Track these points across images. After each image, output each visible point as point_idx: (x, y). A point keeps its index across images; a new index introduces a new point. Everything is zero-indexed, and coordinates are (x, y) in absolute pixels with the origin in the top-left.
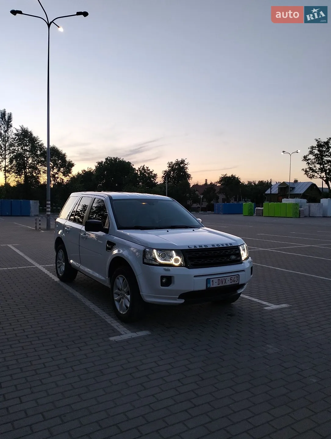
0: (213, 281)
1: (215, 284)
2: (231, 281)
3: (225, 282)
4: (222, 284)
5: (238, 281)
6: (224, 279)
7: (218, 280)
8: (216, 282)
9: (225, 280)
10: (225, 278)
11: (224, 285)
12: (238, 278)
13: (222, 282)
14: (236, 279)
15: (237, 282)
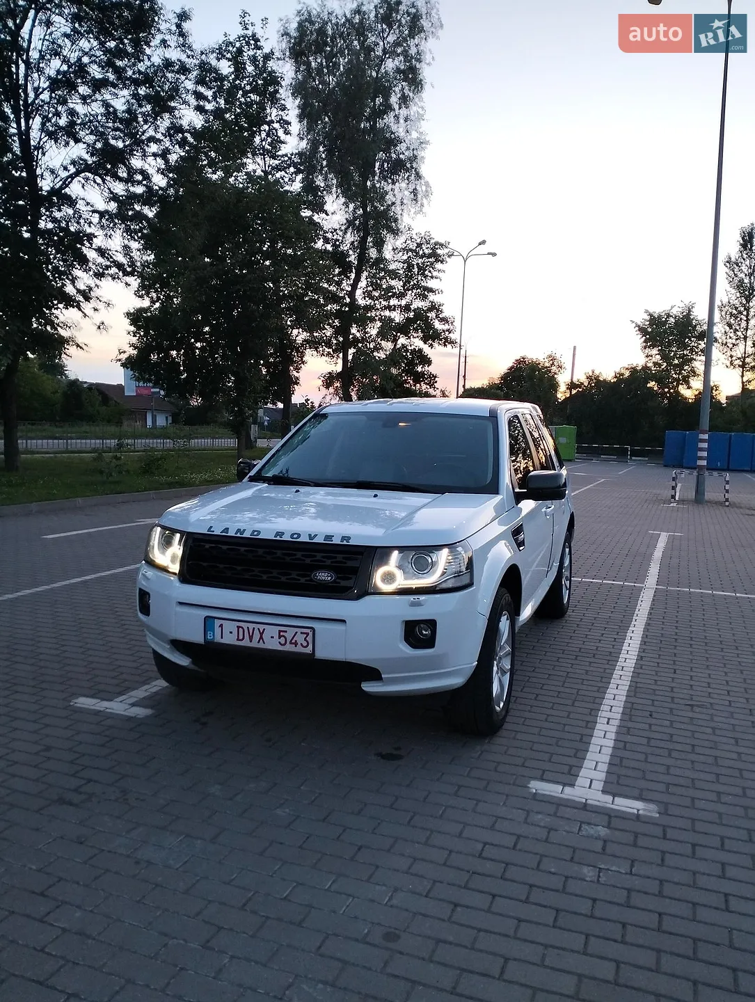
0: (221, 626)
1: (227, 635)
2: (282, 640)
3: (261, 638)
4: (251, 641)
5: (310, 646)
6: (256, 632)
7: (238, 627)
8: (231, 633)
9: (261, 634)
10: (262, 627)
11: (254, 644)
12: (310, 639)
13: (251, 638)
14: (300, 639)
15: (309, 650)
